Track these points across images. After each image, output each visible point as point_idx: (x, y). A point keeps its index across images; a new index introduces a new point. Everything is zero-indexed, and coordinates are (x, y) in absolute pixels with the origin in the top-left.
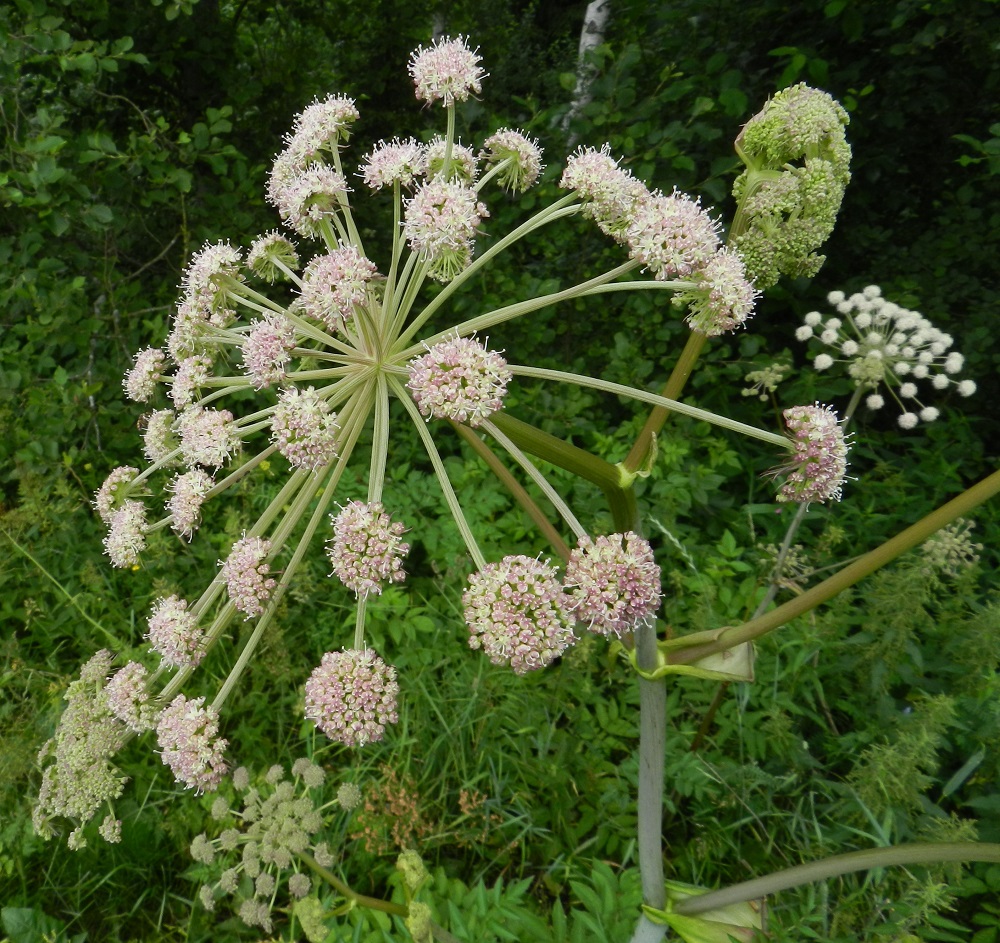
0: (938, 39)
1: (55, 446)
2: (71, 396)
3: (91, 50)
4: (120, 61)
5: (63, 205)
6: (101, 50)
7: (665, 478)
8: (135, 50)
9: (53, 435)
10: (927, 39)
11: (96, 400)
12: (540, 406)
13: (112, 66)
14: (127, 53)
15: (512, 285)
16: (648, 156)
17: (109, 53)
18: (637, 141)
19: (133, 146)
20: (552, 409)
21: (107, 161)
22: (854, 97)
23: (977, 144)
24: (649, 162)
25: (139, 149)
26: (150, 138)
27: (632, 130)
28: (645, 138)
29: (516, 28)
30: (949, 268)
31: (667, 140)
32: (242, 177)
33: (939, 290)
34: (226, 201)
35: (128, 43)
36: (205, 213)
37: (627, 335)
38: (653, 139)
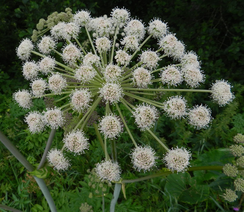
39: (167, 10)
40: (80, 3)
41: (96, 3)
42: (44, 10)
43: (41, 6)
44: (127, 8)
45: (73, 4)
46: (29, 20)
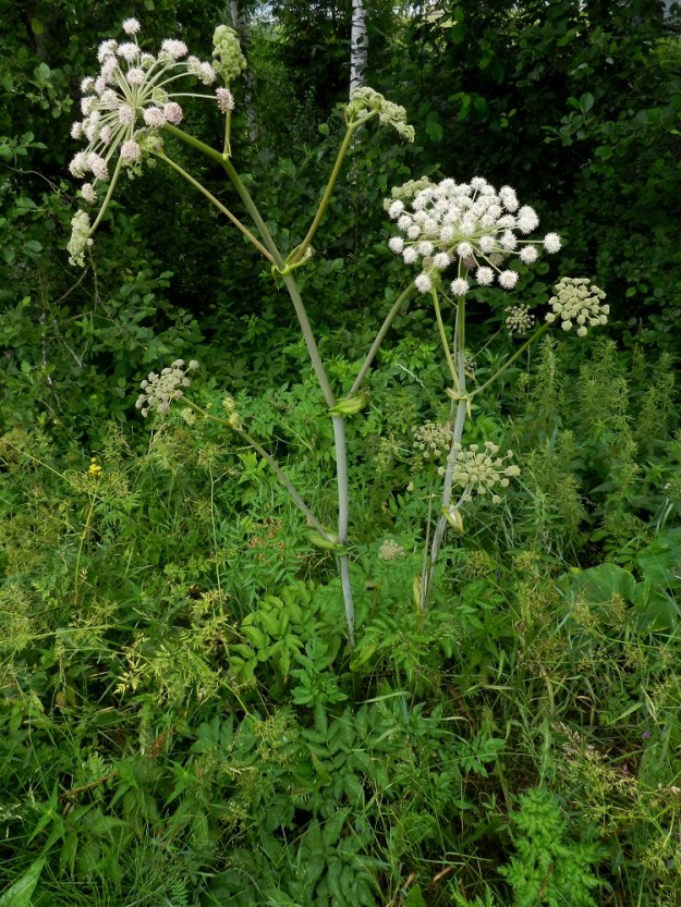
0: (540, 74)
1: (30, 413)
2: (34, 378)
3: (7, 143)
4: (28, 149)
5: (9, 242)
6: (14, 142)
7: (425, 367)
8: (36, 140)
9: (28, 407)
10: (535, 75)
11: (52, 380)
12: (345, 341)
13: (23, 151)
14: (31, 143)
15: (314, 266)
16: (382, 170)
17: (19, 144)
18: (373, 161)
19: (46, 202)
20: (353, 341)
21: (30, 213)
22: (506, 117)
23: (554, 130)
24: (383, 173)
25: (51, 204)
26: (57, 195)
27: (369, 154)
28: (378, 158)
29: (303, 109)
30: (584, 220)
31: (392, 158)
32: (124, 224)
33: (581, 234)
34: (117, 241)
35: (31, 136)
36: (104, 251)
37: (392, 288)
38: (383, 159)
39: (627, 189)
40: (398, 165)
41: (438, 166)
42: (308, 180)
43: (302, 169)
44: (485, 177)
45: (379, 166)
46: (271, 202)
